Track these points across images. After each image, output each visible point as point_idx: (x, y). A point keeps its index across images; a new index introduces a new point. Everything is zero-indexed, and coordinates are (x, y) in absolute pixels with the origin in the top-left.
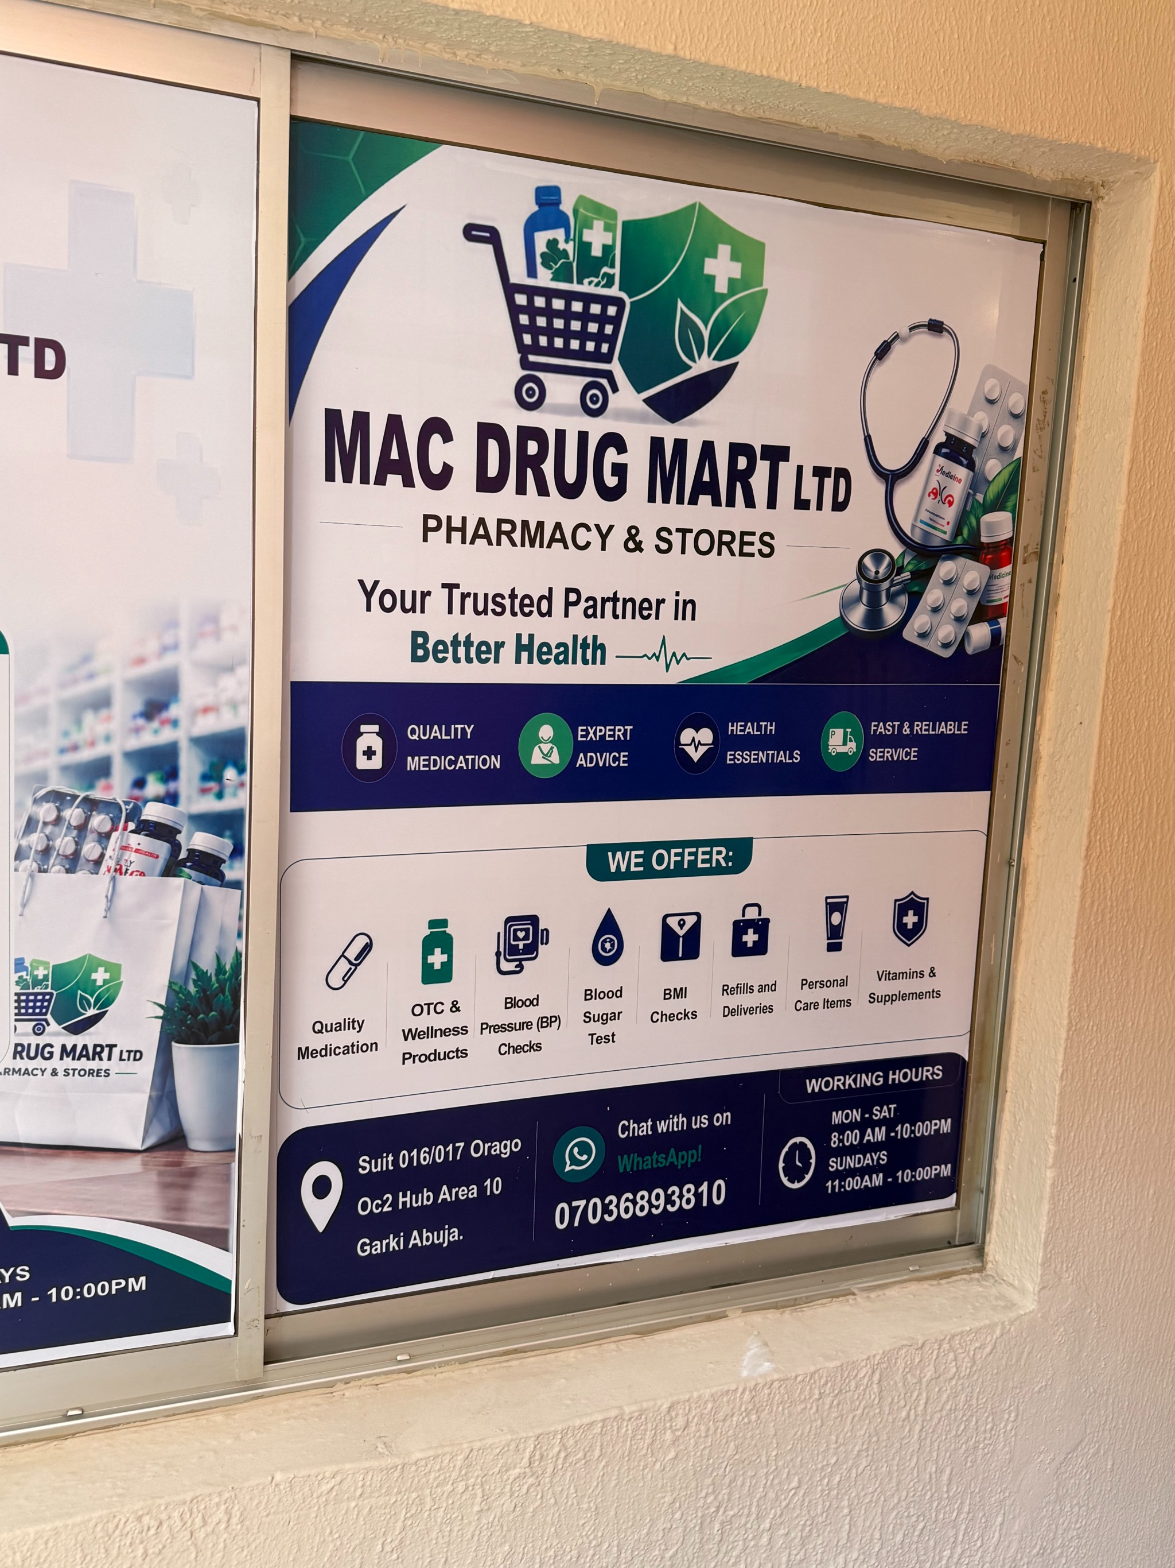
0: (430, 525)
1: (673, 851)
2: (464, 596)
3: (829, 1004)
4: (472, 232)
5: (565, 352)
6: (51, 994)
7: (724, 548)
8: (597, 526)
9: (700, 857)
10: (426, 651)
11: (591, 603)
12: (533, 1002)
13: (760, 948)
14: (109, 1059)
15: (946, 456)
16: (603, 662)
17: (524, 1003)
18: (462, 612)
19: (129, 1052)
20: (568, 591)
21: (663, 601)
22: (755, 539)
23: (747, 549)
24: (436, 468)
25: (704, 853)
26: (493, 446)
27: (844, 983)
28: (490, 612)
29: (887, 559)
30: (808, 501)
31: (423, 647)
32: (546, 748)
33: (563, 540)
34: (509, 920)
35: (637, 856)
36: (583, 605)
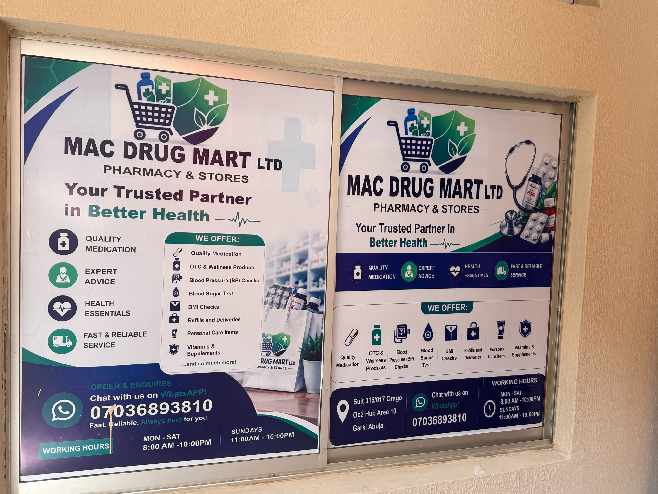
0: (376, 206)
1: (448, 305)
2: (385, 227)
3: (499, 356)
4: (390, 123)
5: (416, 155)
6: (272, 344)
7: (463, 211)
8: (425, 205)
9: (457, 307)
10: (374, 243)
11: (423, 228)
12: (405, 352)
13: (477, 337)
14: (286, 364)
15: (532, 181)
16: (426, 246)
17: (403, 352)
18: (385, 232)
19: (292, 362)
20: (416, 225)
21: (444, 227)
22: (473, 208)
23: (470, 211)
24: (378, 190)
25: (458, 306)
26: (394, 183)
27: (504, 349)
28: (393, 231)
29: (515, 213)
30: (489, 196)
31: (374, 242)
32: (409, 272)
33: (414, 210)
34: (398, 326)
35: (437, 307)
36: (420, 229)
